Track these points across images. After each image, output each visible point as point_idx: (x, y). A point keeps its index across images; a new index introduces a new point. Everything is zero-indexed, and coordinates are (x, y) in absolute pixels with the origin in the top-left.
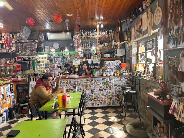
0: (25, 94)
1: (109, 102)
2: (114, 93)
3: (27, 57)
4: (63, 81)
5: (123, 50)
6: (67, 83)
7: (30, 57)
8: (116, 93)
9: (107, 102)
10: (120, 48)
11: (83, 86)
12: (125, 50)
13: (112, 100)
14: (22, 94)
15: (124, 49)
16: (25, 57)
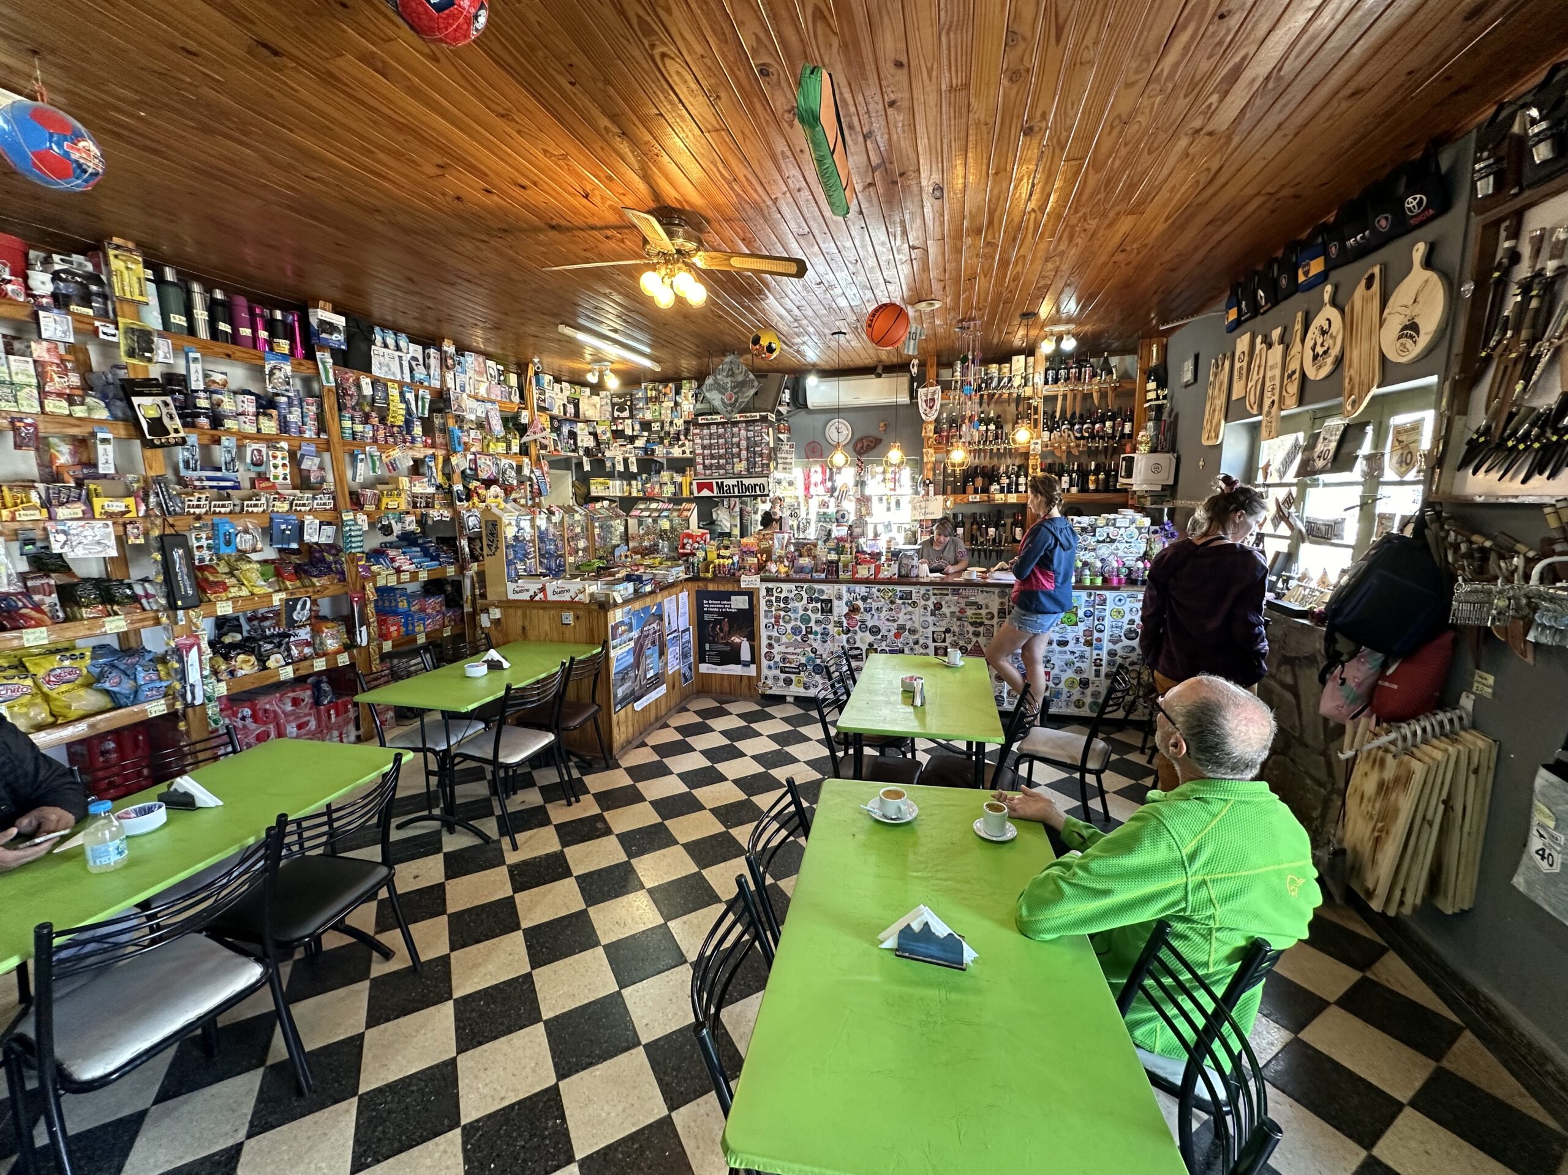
0: (726, 629)
1: (1075, 698)
2: (1104, 663)
3: (734, 482)
4: (874, 590)
5: (1166, 460)
6: (892, 602)
7: (746, 482)
8: (1110, 663)
9: (1064, 697)
10: (1153, 450)
11: (959, 619)
12: (1174, 461)
13: (1088, 692)
14: (714, 628)
15: (1169, 455)
16: (726, 482)
